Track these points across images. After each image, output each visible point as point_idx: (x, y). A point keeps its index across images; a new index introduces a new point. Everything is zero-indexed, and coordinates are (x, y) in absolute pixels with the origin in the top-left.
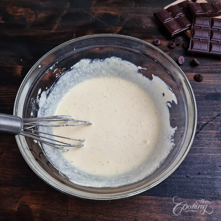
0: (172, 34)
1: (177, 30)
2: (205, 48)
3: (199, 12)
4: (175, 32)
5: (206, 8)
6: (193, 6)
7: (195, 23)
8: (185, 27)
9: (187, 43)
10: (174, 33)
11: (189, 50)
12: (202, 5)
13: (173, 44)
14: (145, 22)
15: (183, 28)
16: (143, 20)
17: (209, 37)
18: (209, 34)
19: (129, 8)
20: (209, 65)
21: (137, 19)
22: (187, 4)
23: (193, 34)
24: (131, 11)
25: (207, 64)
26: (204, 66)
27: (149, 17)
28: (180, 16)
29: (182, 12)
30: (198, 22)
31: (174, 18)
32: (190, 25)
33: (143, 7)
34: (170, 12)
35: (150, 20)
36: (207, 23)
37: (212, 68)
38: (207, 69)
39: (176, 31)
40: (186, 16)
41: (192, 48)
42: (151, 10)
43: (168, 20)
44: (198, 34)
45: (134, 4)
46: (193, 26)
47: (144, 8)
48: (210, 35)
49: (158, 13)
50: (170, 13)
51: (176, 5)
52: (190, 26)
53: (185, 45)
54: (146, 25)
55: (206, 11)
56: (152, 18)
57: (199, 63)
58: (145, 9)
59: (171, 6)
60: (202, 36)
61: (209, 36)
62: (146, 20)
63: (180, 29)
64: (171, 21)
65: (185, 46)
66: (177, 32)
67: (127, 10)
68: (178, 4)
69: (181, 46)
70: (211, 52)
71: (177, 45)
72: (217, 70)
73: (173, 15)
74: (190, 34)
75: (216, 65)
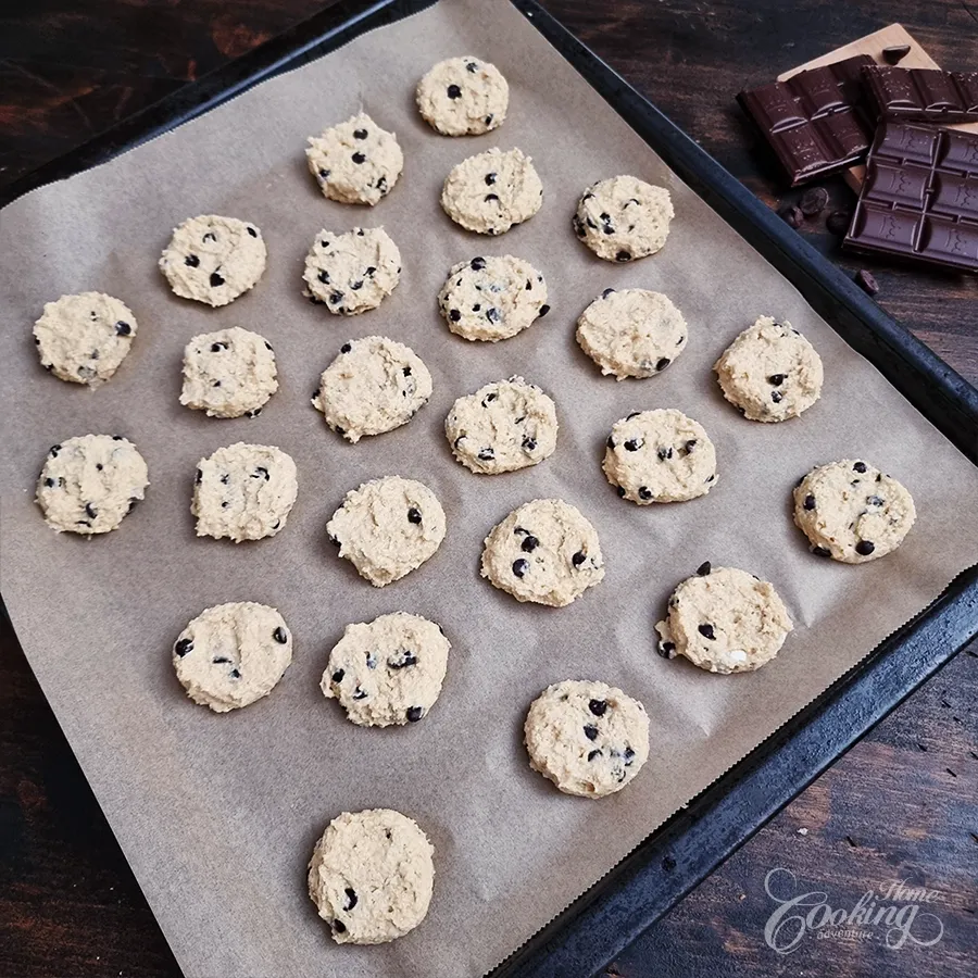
0: (795, 175)
1: (815, 164)
2: (906, 237)
3: (900, 103)
4: (805, 170)
5: (928, 92)
6: (881, 80)
7: (880, 143)
8: (843, 154)
9: (846, 213)
10: (803, 173)
11: (847, 237)
12: (917, 78)
13: (794, 214)
14: (705, 124)
15: (836, 157)
16: (699, 114)
17: (924, 200)
18: (926, 187)
19: (650, 66)
20: (914, 299)
21: (677, 110)
22: (862, 69)
23: (869, 184)
24: (655, 78)
25: (906, 293)
26: (896, 298)
27: (719, 104)
28: (831, 114)
29: (840, 100)
30: (894, 140)
31: (809, 117)
32: (863, 147)
33: (699, 67)
34: (795, 95)
35: (720, 117)
36: (926, 147)
37: (923, 311)
38: (904, 311)
39: (810, 167)
40: (855, 114)
41: (857, 234)
42: (728, 80)
43: (788, 122)
44: (885, 183)
45: (669, 54)
46: (874, 153)
47: (707, 69)
48: (929, 193)
49: (752, 94)
50: (797, 100)
51: (823, 69)
52: (863, 153)
53: (835, 220)
54: (707, 135)
55: (927, 101)
56: (728, 112)
57: (877, 289)
58: (709, 72)
59: (805, 71)
60: (901, 193)
61: (925, 193)
62: (708, 115)
63: (825, 162)
64: (797, 127)
65: (838, 222)
66: (814, 169)
67: (642, 71)
68: (831, 67)
69: (822, 223)
70: (924, 254)
71: (806, 217)
72: (940, 320)
73: (808, 109)
74: (861, 182)
75: (940, 301)
